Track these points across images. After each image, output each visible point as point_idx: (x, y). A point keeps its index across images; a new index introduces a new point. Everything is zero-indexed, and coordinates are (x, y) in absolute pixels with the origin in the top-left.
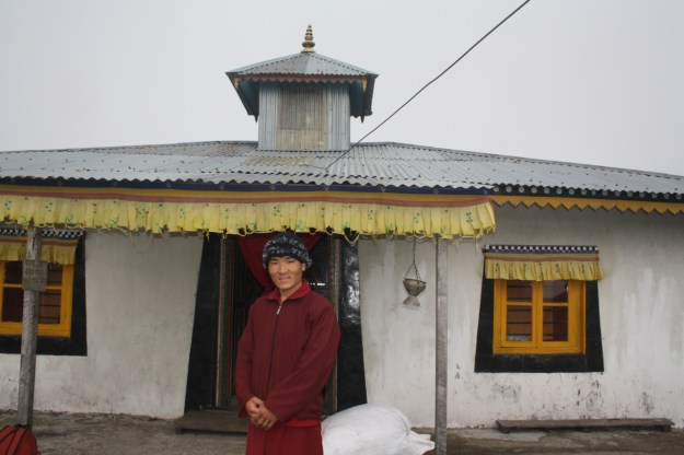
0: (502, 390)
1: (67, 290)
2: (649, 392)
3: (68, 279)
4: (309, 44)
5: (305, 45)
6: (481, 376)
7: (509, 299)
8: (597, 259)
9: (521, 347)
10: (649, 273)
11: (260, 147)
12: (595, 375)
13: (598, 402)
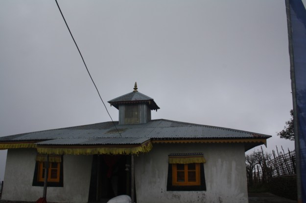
0: (175, 196)
1: (58, 169)
2: (221, 197)
3: (59, 166)
4: (136, 88)
5: (134, 89)
6: (168, 192)
7: (178, 169)
8: (203, 157)
9: (181, 183)
10: (220, 160)
11: (119, 124)
12: (204, 192)
13: (205, 200)
